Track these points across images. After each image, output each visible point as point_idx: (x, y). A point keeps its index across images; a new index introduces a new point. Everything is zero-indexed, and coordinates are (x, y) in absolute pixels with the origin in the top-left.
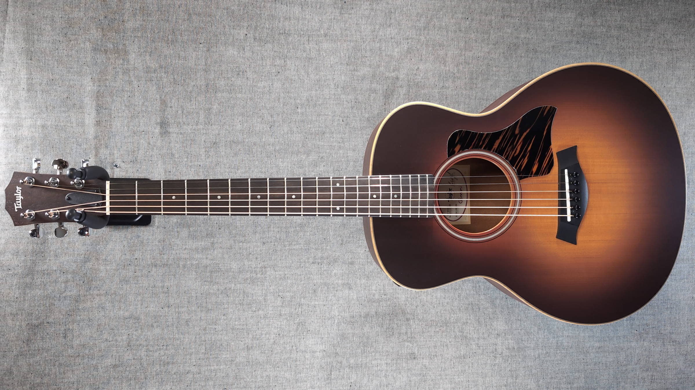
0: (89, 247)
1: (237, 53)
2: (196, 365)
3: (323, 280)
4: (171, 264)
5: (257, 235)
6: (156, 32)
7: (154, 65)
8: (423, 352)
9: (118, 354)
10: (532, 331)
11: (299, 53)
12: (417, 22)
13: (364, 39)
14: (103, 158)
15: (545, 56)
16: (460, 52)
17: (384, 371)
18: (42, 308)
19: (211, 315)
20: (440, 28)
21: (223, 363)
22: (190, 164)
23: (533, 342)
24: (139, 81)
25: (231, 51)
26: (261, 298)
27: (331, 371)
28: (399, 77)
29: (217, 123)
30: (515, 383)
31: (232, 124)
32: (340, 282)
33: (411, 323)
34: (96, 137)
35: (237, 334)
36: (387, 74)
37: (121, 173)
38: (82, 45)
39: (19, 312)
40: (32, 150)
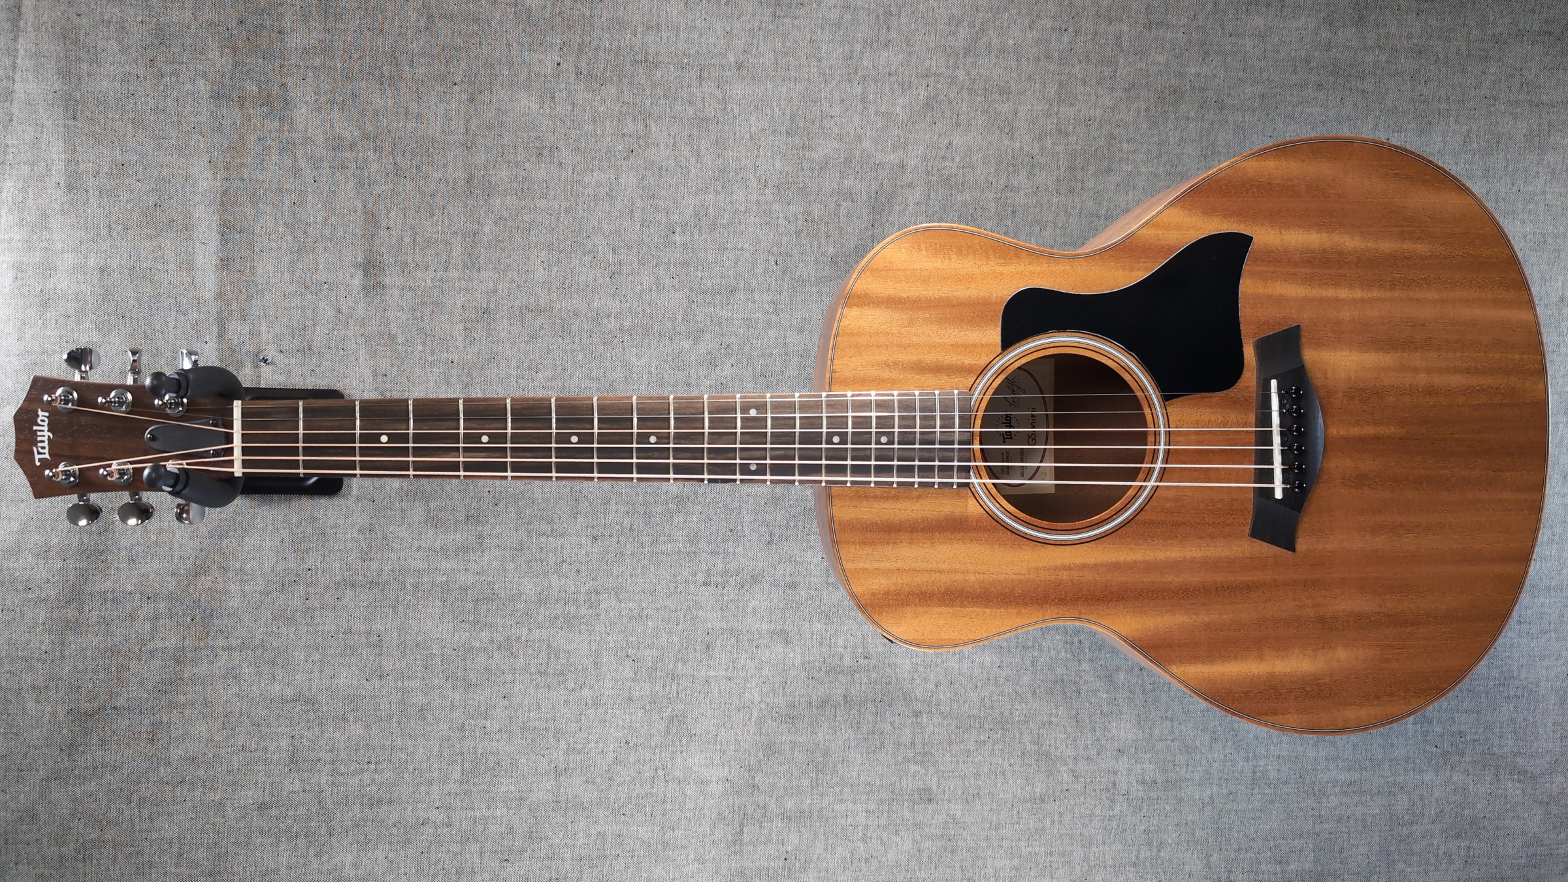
0: (206, 542)
1: (538, 106)
2: (442, 807)
3: (727, 622)
4: (387, 582)
5: (580, 519)
6: (355, 56)
7: (349, 133)
8: (950, 788)
9: (270, 780)
10: (1198, 743)
11: (678, 107)
12: (950, 38)
13: (827, 76)
14: (236, 342)
15: (1244, 117)
16: (1047, 106)
17: (860, 828)
18: (102, 676)
19: (475, 696)
20: (1002, 51)
21: (500, 805)
22: (430, 358)
23: (1199, 769)
24: (317, 168)
25: (524, 102)
26: (587, 662)
27: (742, 825)
28: (905, 163)
29: (491, 266)
30: (1156, 859)
31: (525, 268)
32: (765, 627)
33: (925, 720)
34: (220, 296)
35: (533, 740)
36: (879, 156)
37: (276, 377)
38: (188, 86)
39: (52, 685)
40: (78, 322)
